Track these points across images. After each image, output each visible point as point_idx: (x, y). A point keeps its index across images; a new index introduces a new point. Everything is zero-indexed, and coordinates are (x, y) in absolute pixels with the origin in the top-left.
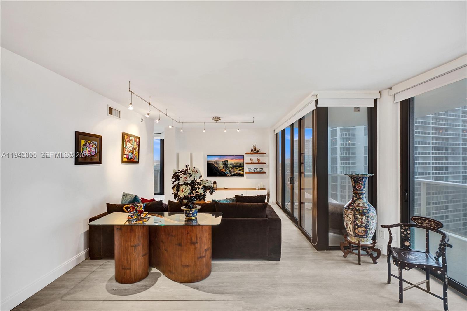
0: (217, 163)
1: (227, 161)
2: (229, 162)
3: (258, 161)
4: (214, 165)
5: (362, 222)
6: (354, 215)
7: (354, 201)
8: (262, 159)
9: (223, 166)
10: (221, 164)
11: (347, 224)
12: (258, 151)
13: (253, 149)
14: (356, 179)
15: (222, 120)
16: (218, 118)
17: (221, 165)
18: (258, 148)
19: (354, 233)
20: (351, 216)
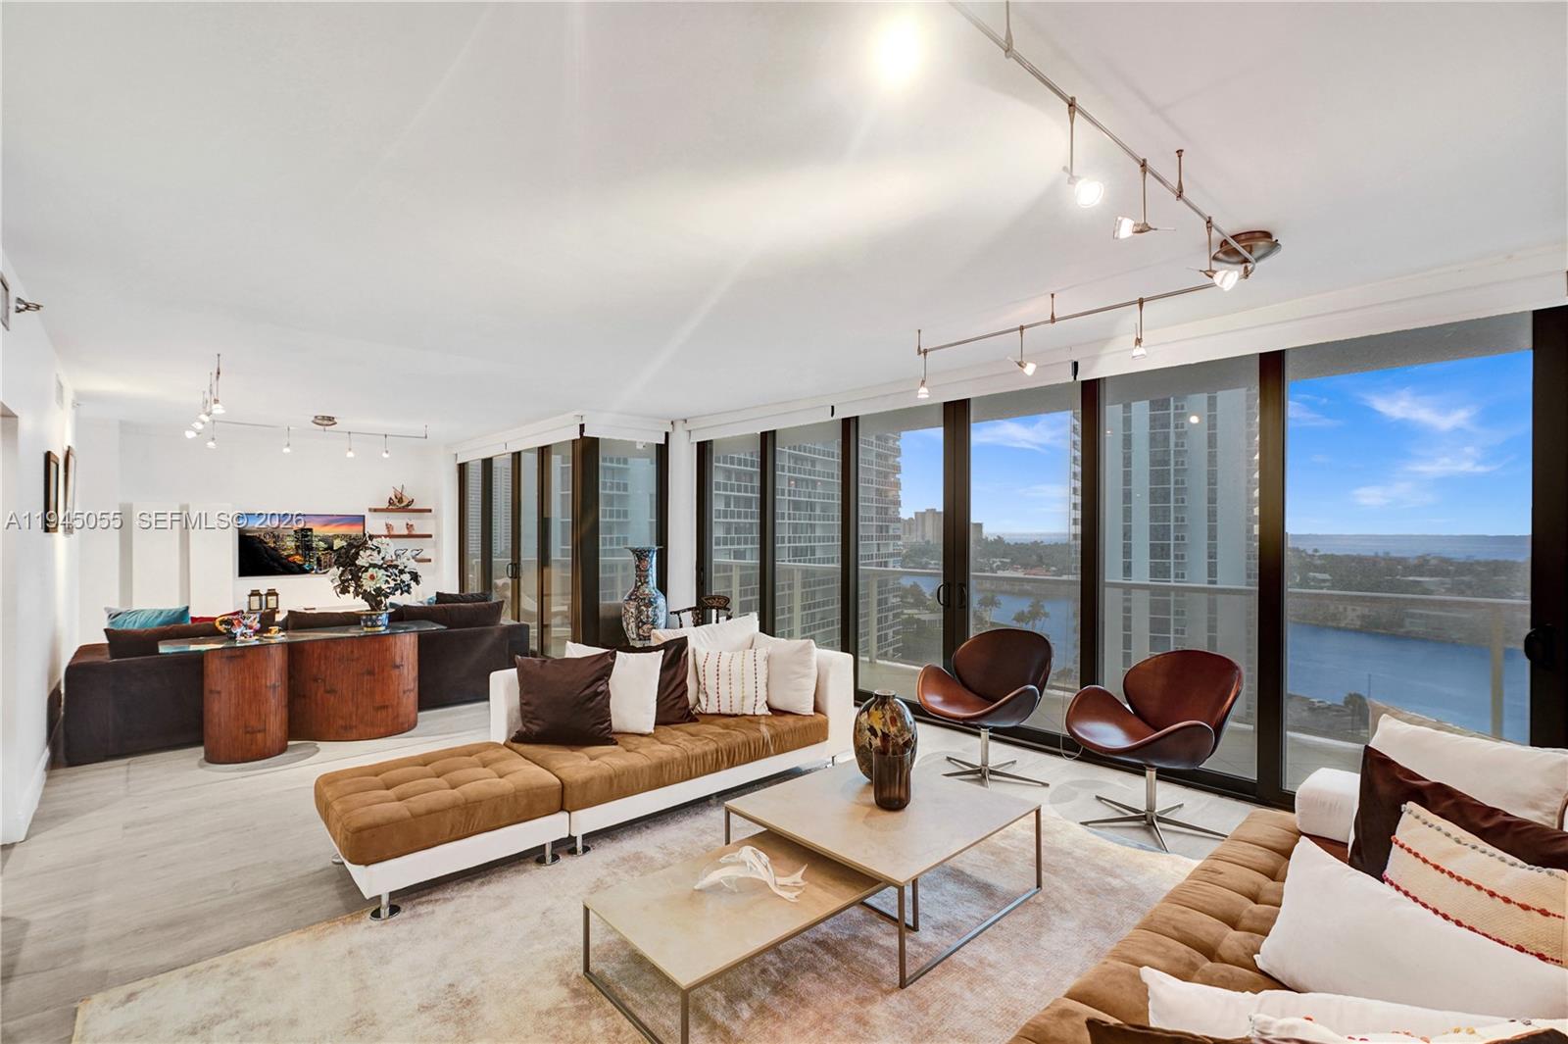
0: (277, 538)
1: (311, 530)
2: (314, 534)
3: (408, 528)
4: (266, 543)
5: (648, 617)
6: (638, 608)
7: (637, 588)
8: (421, 525)
9: (297, 547)
10: (288, 539)
11: (628, 624)
12: (408, 505)
13: (396, 501)
14: (641, 555)
15: (342, 423)
16: (330, 419)
17: (290, 543)
18: (408, 496)
19: (638, 635)
20: (633, 610)
